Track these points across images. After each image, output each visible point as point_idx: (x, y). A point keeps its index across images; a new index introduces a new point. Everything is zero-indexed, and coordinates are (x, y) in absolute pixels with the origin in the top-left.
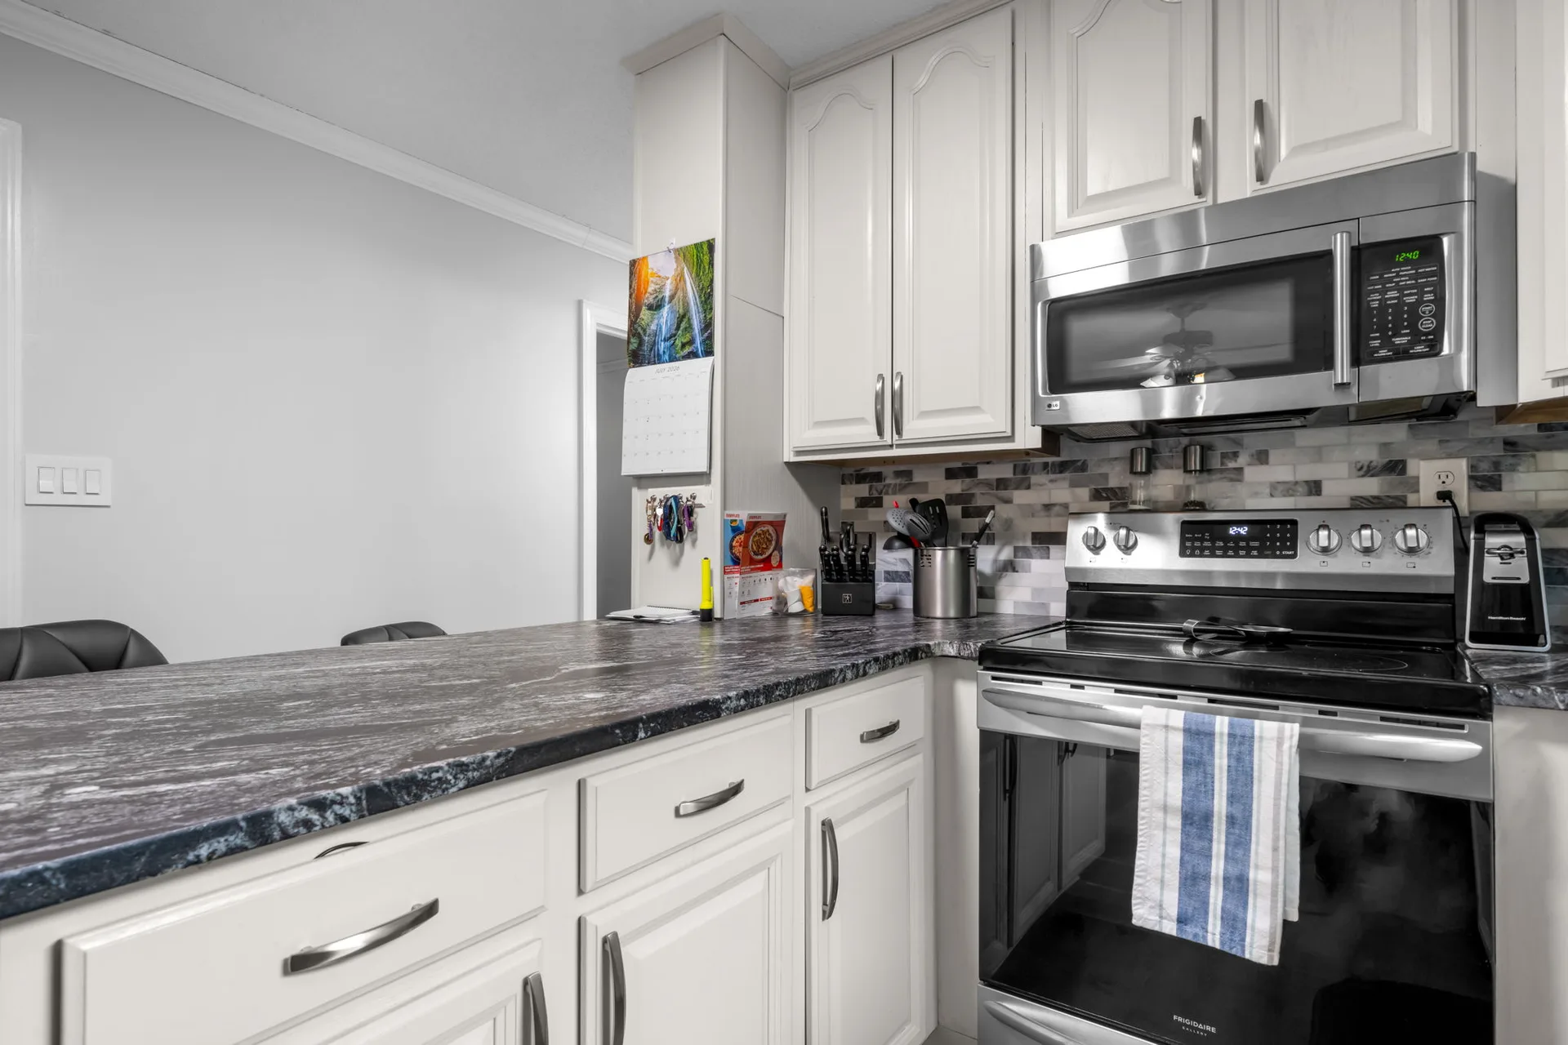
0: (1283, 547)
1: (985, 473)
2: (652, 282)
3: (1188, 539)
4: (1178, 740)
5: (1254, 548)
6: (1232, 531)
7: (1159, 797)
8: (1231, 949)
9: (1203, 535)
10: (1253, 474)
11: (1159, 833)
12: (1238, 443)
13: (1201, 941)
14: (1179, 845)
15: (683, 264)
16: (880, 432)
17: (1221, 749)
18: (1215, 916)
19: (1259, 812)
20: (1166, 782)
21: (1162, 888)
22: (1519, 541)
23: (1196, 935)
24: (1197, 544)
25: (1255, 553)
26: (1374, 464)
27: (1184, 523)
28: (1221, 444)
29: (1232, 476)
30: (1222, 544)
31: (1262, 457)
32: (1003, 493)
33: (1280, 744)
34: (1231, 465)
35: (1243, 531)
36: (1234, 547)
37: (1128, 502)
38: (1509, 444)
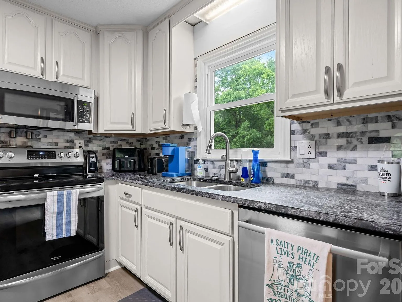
0: (53, 157)
3: (29, 155)
4: (56, 197)
5: (46, 157)
6: (41, 153)
7: (52, 211)
8: (68, 236)
9: (33, 154)
10: (43, 140)
11: (52, 219)
12: (40, 133)
13: (62, 237)
14: (56, 220)
17: (65, 197)
18: (64, 231)
19: (72, 207)
20: (53, 207)
21: (53, 230)
22: (94, 155)
23: (61, 236)
24: (32, 156)
25: (46, 158)
26: (68, 140)
27: (28, 151)
28: (35, 132)
29: (38, 140)
30: (38, 156)
31: (45, 137)
33: (76, 193)
34: (38, 137)
35: (43, 153)
36: (41, 157)
37: (8, 145)
38: (90, 138)
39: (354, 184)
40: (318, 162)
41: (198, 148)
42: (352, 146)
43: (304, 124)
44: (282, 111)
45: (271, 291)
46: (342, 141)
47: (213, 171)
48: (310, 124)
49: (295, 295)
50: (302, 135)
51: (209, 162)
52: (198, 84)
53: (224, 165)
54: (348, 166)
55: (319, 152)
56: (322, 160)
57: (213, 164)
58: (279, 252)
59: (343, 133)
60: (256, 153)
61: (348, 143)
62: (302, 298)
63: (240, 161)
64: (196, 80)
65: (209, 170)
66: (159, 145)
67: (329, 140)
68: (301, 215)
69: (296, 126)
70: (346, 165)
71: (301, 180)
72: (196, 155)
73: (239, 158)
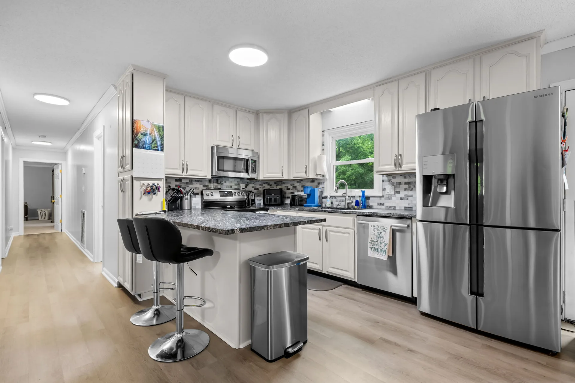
0: (232, 195)
1: (183, 181)
2: (142, 128)
6: (225, 193)
9: (222, 193)
10: (225, 184)
15: (154, 127)
16: (183, 172)
22: (253, 194)
24: (222, 195)
25: (229, 196)
26: (237, 184)
27: (219, 192)
28: (221, 180)
29: (223, 185)
30: (225, 195)
31: (225, 182)
32: (188, 185)
34: (222, 183)
35: (227, 193)
37: (210, 188)
38: (248, 182)
39: (412, 207)
40: (396, 197)
41: (325, 189)
42: (411, 188)
43: (389, 177)
44: (377, 172)
45: (371, 244)
46: (407, 186)
47: (336, 204)
48: (392, 177)
49: (380, 244)
50: (388, 183)
51: (333, 198)
52: (325, 147)
53: (345, 199)
54: (410, 198)
55: (396, 192)
56: (397, 195)
57: (336, 199)
58: (374, 230)
59: (407, 182)
60: (363, 192)
61: (409, 187)
62: (382, 244)
63: (354, 197)
64: (323, 145)
65: (333, 203)
66: (293, 187)
67: (401, 185)
68: (382, 215)
69: (385, 178)
70: (408, 198)
71: (388, 206)
72: (323, 193)
73: (353, 195)
